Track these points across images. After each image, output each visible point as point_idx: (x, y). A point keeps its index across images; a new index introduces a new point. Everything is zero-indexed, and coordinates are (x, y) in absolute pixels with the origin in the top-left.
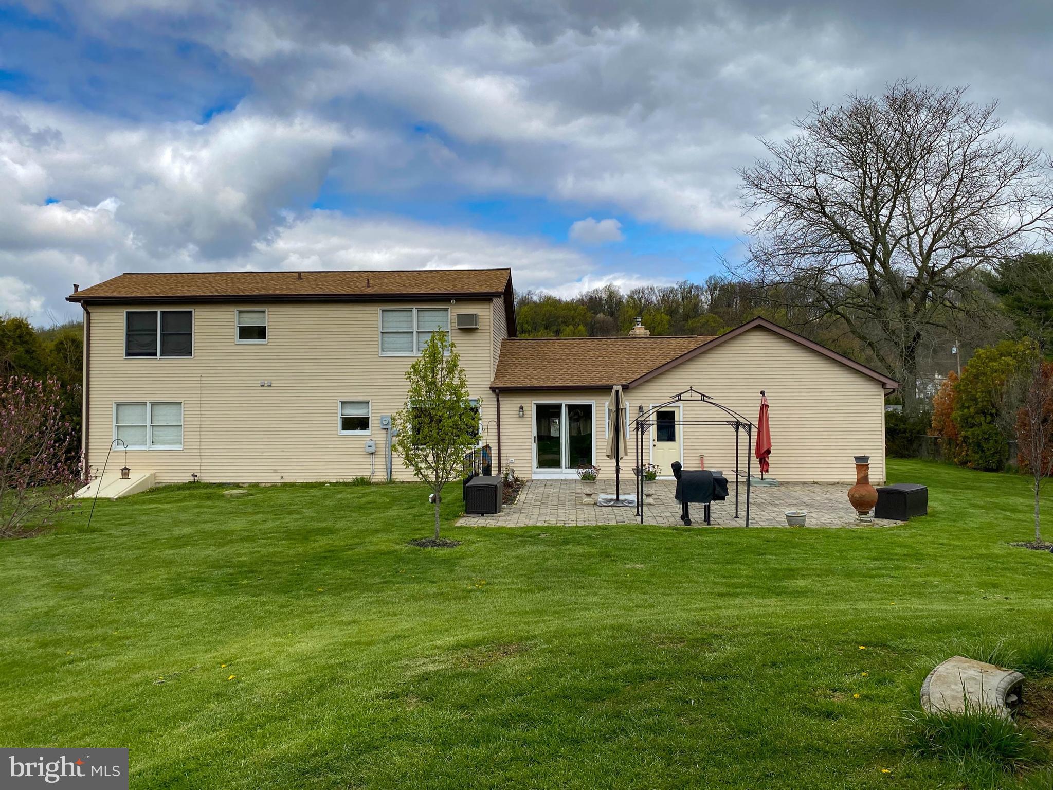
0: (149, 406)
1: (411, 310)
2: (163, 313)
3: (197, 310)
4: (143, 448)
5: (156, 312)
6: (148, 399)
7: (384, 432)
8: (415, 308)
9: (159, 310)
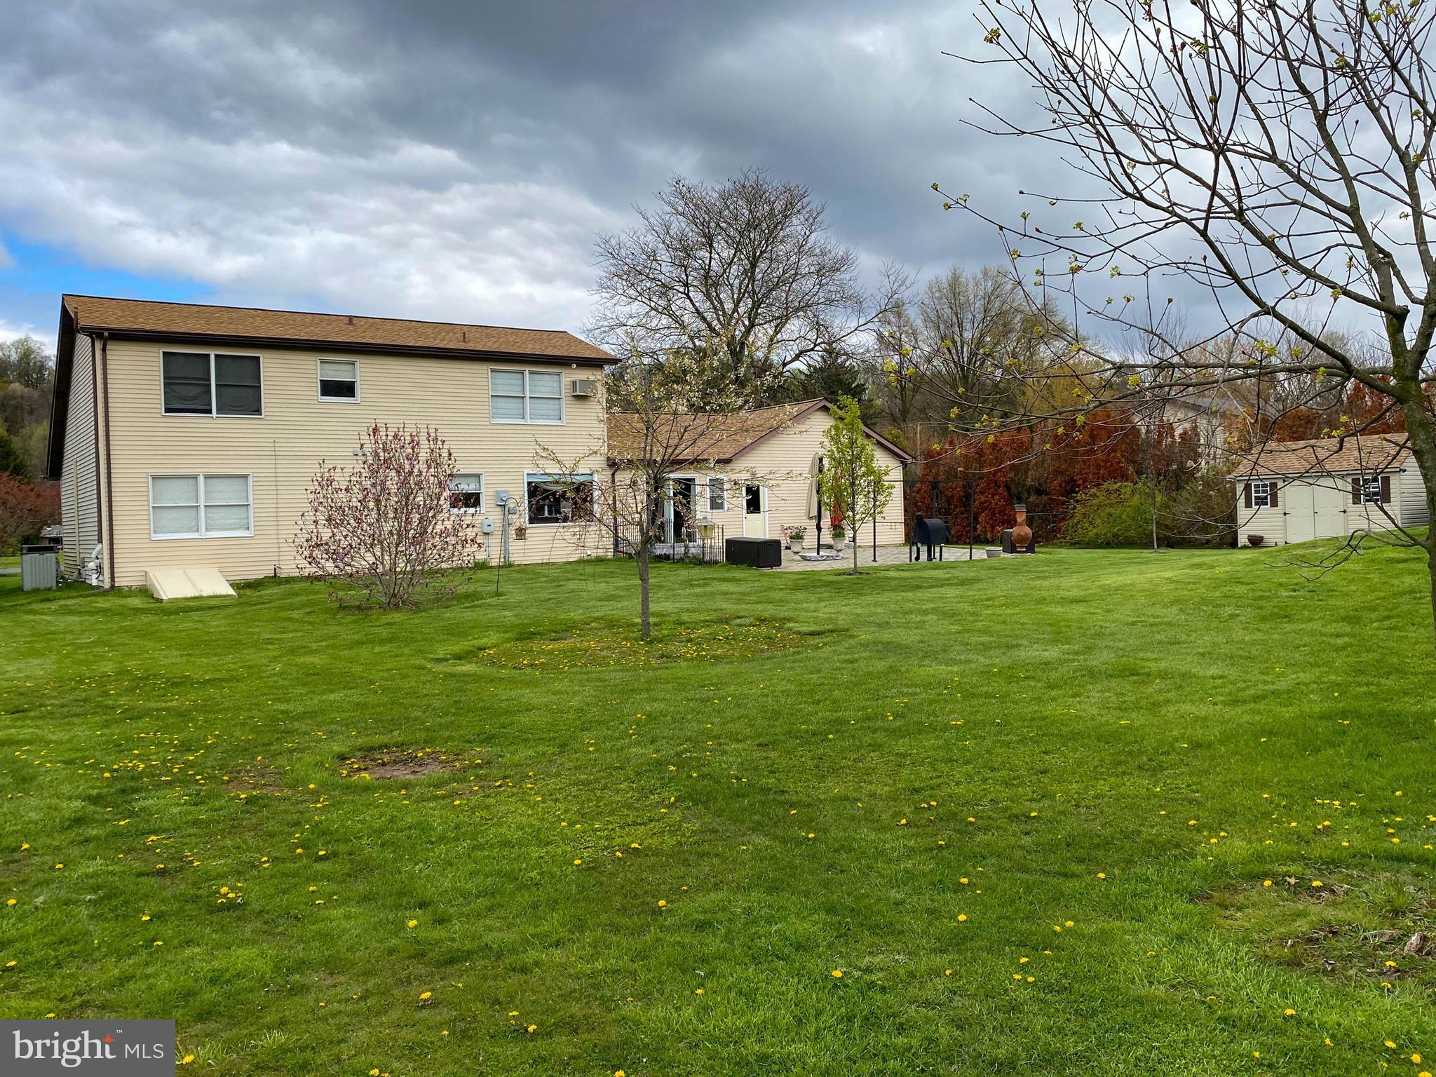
0: (201, 479)
1: (522, 373)
2: (216, 355)
3: (266, 356)
4: (196, 535)
5: (208, 356)
6: (201, 471)
7: (499, 509)
8: (527, 369)
9: (212, 353)
